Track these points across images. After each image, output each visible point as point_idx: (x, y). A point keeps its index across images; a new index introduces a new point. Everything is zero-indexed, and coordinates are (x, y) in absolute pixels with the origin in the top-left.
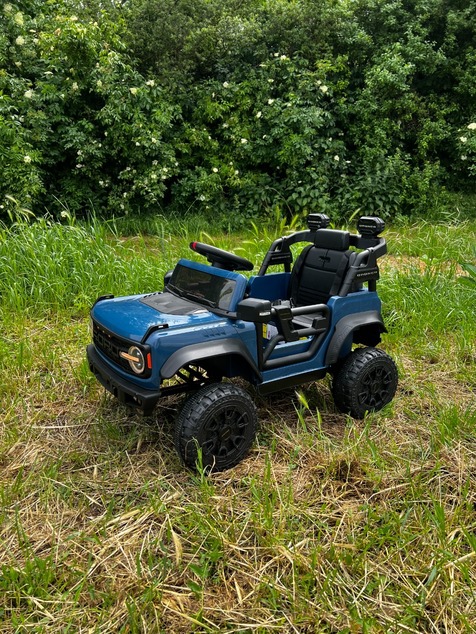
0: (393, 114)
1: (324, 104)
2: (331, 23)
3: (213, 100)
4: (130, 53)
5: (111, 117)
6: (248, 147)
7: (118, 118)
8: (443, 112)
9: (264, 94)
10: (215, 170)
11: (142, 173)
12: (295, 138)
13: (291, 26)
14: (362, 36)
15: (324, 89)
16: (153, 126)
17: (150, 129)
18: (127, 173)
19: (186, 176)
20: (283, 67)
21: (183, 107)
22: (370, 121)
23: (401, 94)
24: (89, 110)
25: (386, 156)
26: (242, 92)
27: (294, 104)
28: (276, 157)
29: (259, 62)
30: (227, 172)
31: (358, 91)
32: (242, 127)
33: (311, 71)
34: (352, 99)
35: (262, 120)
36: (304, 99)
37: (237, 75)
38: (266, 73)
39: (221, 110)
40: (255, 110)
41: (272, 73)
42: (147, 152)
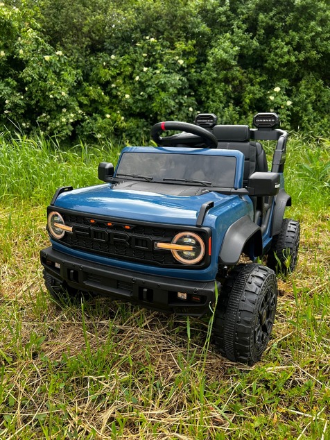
0: (227, 81)
1: (181, 72)
2: (183, 18)
3: (104, 68)
4: (43, 31)
5: (31, 76)
6: (131, 101)
7: (36, 77)
8: (258, 80)
9: (140, 64)
10: (108, 116)
11: (54, 118)
12: (163, 95)
13: (157, 19)
14: (204, 28)
15: (181, 62)
16: (61, 84)
17: (60, 86)
18: (44, 117)
19: (86, 120)
20: (153, 46)
21: (83, 72)
22: (211, 85)
23: (231, 67)
24: (13, 72)
25: (223, 108)
26: (125, 62)
27: (161, 72)
28: (150, 108)
29: (135, 42)
30: (116, 118)
31: (203, 65)
32: (125, 87)
33: (172, 49)
34: (199, 70)
35: (139, 82)
36: (167, 69)
37: (120, 50)
38: (141, 50)
39: (110, 74)
40: (134, 75)
41: (145, 50)
42: (58, 103)
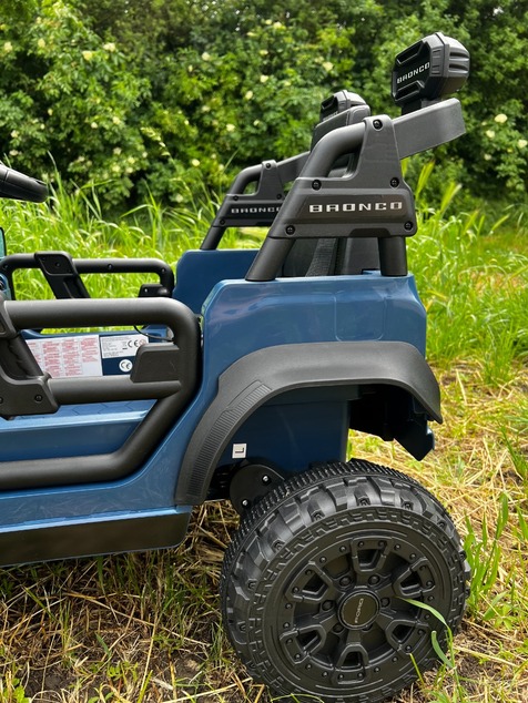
1: (327, 85)
3: (190, 75)
4: (81, 8)
5: (57, 87)
6: (236, 136)
7: (67, 89)
8: (465, 101)
9: (255, 71)
10: (195, 163)
11: (99, 165)
12: (295, 125)
14: (370, 5)
16: (113, 103)
17: (111, 106)
18: (80, 164)
19: (156, 171)
20: (278, 37)
21: (152, 83)
24: (26, 80)
26: (227, 67)
27: (292, 83)
28: (270, 149)
29: (247, 30)
30: (209, 166)
31: (365, 73)
32: (227, 111)
33: (312, 43)
34: (358, 83)
35: (253, 103)
36: (304, 78)
37: (218, 45)
38: (256, 43)
39: (200, 88)
40: (244, 89)
41: (264, 44)
42: (107, 137)
